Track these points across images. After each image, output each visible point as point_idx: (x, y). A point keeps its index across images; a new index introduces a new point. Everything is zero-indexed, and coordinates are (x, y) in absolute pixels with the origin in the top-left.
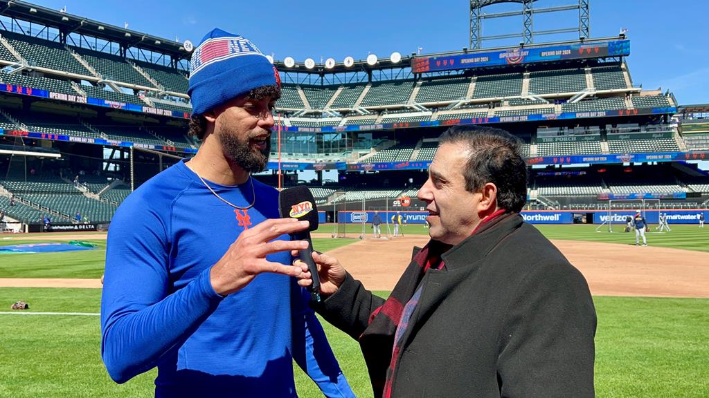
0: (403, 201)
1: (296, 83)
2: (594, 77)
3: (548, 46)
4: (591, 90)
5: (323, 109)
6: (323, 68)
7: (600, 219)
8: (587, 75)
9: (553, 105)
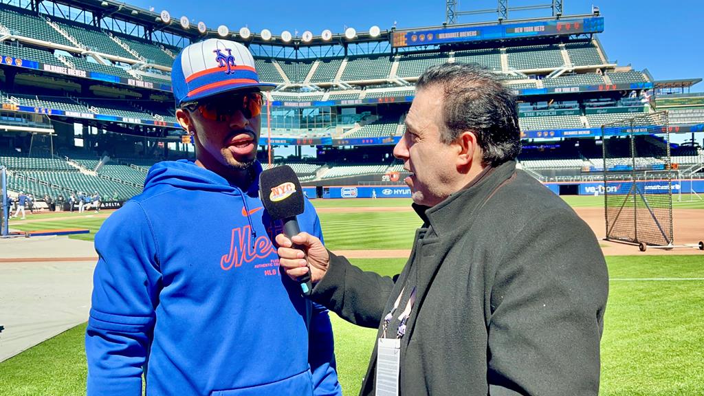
0: (392, 176)
1: (271, 56)
2: (569, 53)
3: (525, 22)
4: (568, 66)
5: (302, 83)
6: (300, 41)
7: (585, 190)
8: (562, 51)
9: (534, 81)
